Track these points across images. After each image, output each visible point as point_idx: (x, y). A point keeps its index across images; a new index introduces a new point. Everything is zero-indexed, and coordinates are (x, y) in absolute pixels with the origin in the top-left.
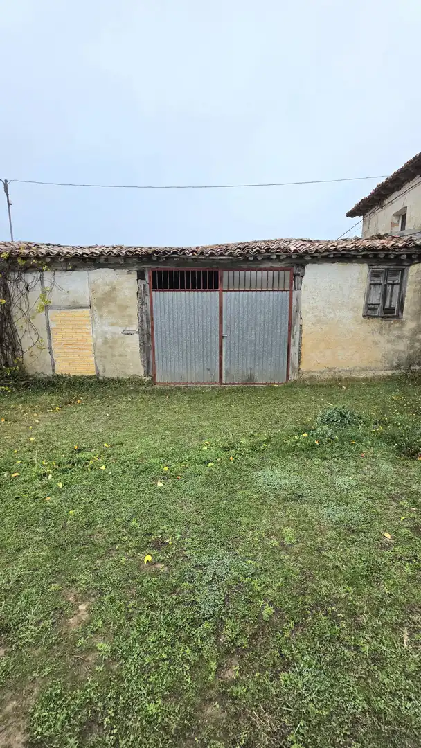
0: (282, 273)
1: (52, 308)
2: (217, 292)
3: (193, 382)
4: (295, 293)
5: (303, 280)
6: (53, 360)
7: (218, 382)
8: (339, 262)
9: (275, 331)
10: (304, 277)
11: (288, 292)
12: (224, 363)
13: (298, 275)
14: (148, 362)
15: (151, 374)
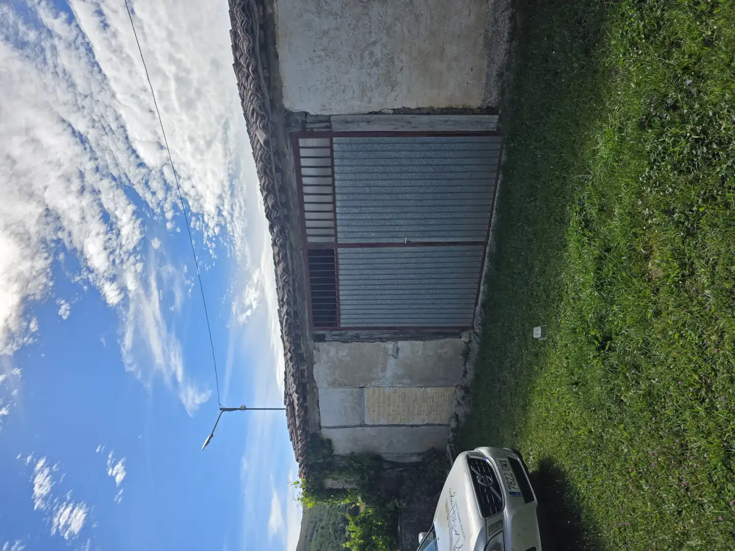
0: (303, 152)
1: (364, 421)
2: (340, 250)
3: (477, 281)
4: (336, 127)
5: (312, 113)
6: (427, 425)
7: (482, 247)
8: (275, 43)
9: (403, 162)
10: (307, 111)
11: (335, 139)
12: (451, 240)
13: (304, 122)
14: (439, 334)
15: (458, 331)
